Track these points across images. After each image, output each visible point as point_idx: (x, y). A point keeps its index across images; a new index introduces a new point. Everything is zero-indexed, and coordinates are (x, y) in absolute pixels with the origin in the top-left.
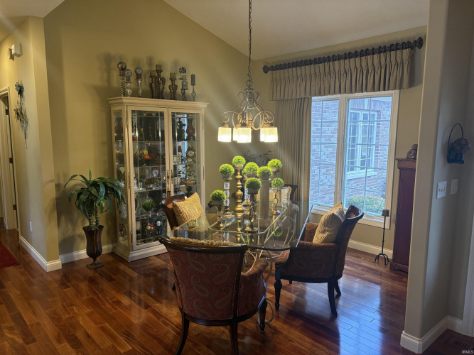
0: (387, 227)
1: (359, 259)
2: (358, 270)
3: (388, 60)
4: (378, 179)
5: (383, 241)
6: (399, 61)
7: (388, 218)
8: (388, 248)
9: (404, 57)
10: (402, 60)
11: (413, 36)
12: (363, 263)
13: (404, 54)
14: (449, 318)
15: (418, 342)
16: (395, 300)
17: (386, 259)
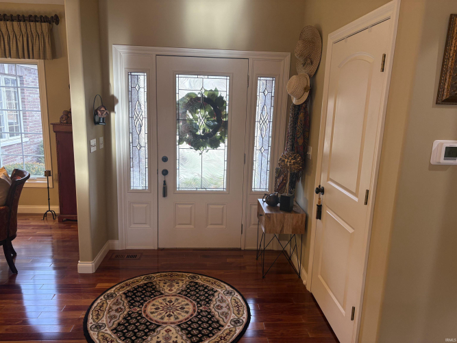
0: (50, 186)
1: (27, 221)
2: (29, 230)
3: (29, 30)
4: (31, 145)
5: (49, 199)
6: (39, 32)
7: (50, 178)
8: (54, 204)
9: (44, 29)
10: (42, 32)
11: (49, 11)
12: (32, 223)
13: (44, 27)
14: (110, 242)
15: (91, 265)
16: (67, 244)
17: (54, 215)
